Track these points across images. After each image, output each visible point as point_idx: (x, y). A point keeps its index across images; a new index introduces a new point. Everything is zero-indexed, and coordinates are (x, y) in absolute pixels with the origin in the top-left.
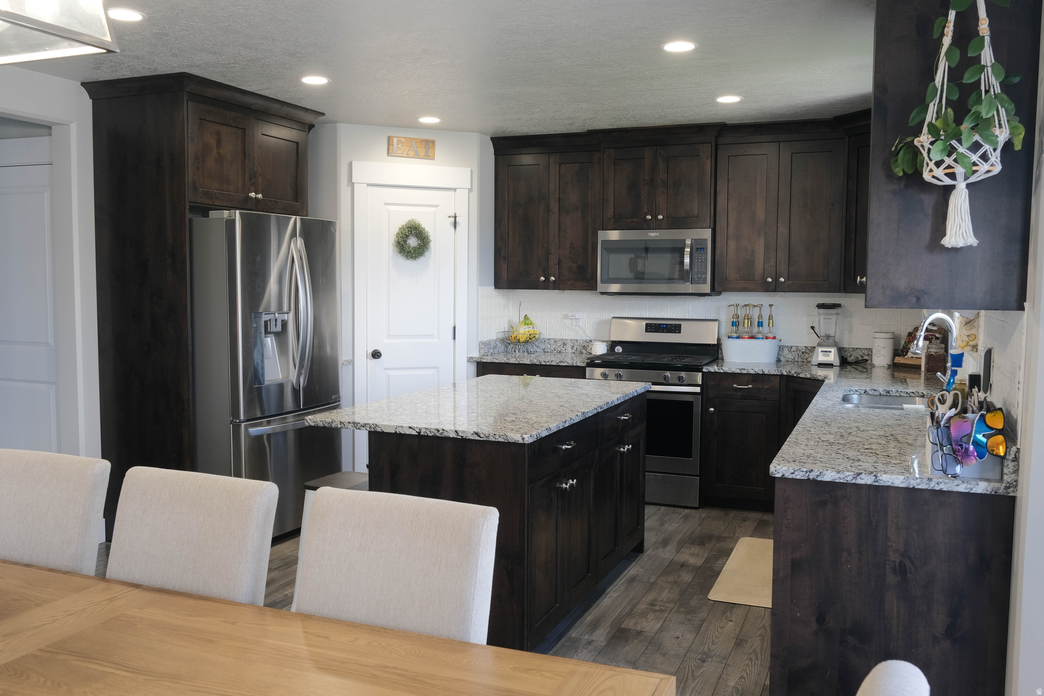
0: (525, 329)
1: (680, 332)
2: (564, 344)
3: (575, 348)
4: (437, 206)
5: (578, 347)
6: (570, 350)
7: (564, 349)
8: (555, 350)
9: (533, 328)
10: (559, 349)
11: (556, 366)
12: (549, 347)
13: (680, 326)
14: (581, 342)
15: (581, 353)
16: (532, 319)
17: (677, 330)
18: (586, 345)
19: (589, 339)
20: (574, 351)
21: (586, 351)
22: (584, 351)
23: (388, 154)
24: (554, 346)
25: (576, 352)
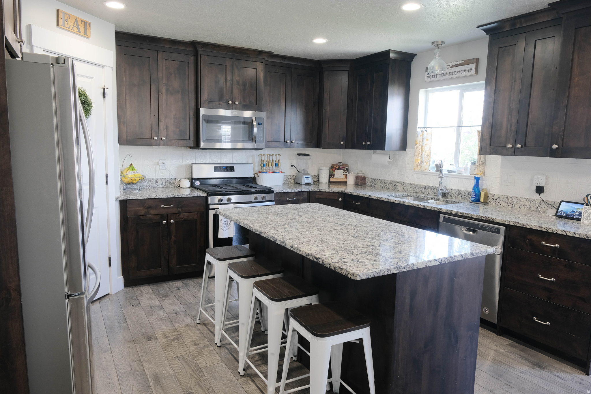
0: (131, 173)
1: (234, 171)
2: (156, 182)
3: (164, 184)
4: (91, 78)
5: (166, 183)
6: (160, 186)
7: (156, 185)
8: (150, 186)
9: (137, 172)
10: (153, 186)
11: (186, 197)
12: (145, 185)
13: (233, 167)
14: (168, 180)
15: (168, 187)
16: (135, 166)
17: (232, 170)
18: (171, 182)
19: (174, 177)
20: (163, 186)
21: (172, 185)
22: (171, 186)
23: (58, 25)
24: (149, 184)
25: (165, 187)
